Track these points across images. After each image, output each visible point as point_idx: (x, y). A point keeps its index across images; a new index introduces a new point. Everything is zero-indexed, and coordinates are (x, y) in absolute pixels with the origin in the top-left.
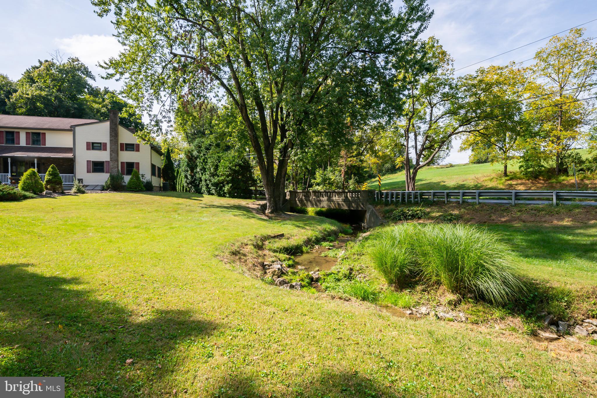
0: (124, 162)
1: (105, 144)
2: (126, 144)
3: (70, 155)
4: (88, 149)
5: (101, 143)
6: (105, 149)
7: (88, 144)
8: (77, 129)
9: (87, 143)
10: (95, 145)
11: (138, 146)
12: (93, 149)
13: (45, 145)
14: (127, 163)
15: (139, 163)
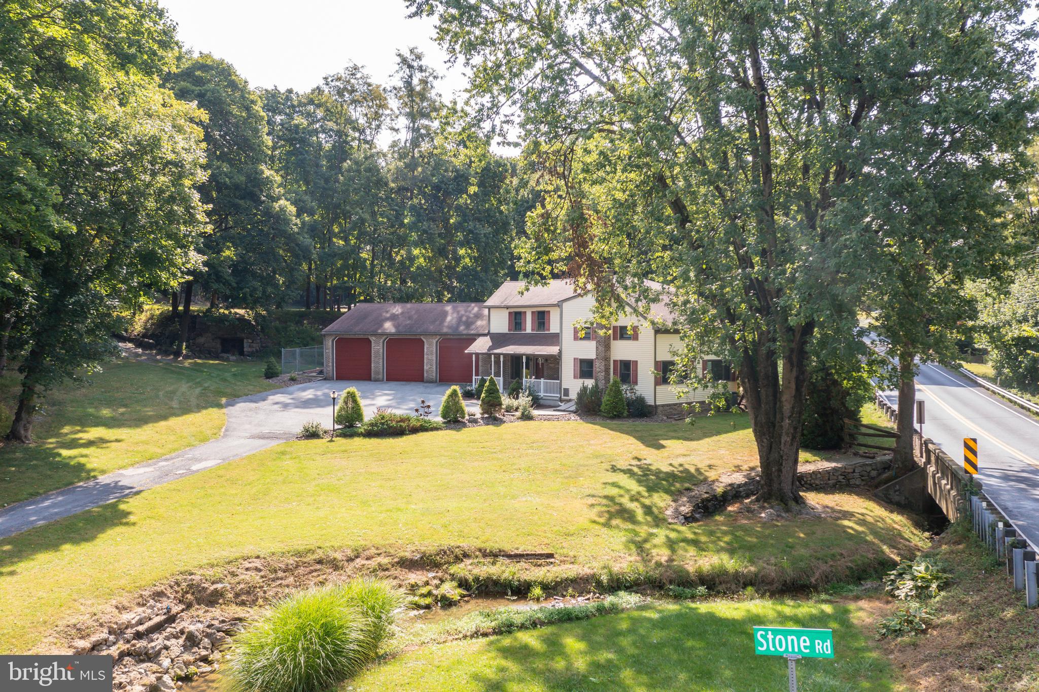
0: (617, 361)
2: (621, 328)
3: (556, 350)
4: (575, 339)
5: (590, 328)
6: (595, 338)
7: (575, 330)
8: (565, 305)
9: (575, 328)
11: (636, 329)
12: (581, 338)
13: (549, 330)
14: (621, 361)
15: (636, 362)
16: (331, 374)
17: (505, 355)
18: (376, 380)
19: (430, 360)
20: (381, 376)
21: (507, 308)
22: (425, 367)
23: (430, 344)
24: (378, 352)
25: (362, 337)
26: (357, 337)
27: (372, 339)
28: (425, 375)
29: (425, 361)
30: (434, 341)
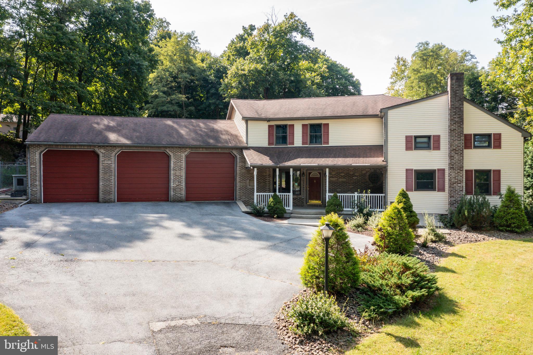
0: (471, 171)
1: (437, 138)
2: (475, 135)
3: (377, 161)
4: (408, 148)
5: (429, 137)
6: (437, 148)
7: (408, 139)
8: (391, 113)
9: (407, 137)
10: (418, 140)
11: (498, 137)
12: (416, 148)
13: (328, 143)
14: (476, 171)
15: (498, 172)
16: (38, 195)
17: (296, 169)
18: (107, 201)
19: (178, 177)
20: (112, 197)
21: (268, 120)
22: (172, 185)
23: (179, 159)
24: (109, 167)
25: (86, 149)
26: (78, 149)
27: (101, 152)
28: (172, 193)
29: (172, 177)
30: (183, 155)
